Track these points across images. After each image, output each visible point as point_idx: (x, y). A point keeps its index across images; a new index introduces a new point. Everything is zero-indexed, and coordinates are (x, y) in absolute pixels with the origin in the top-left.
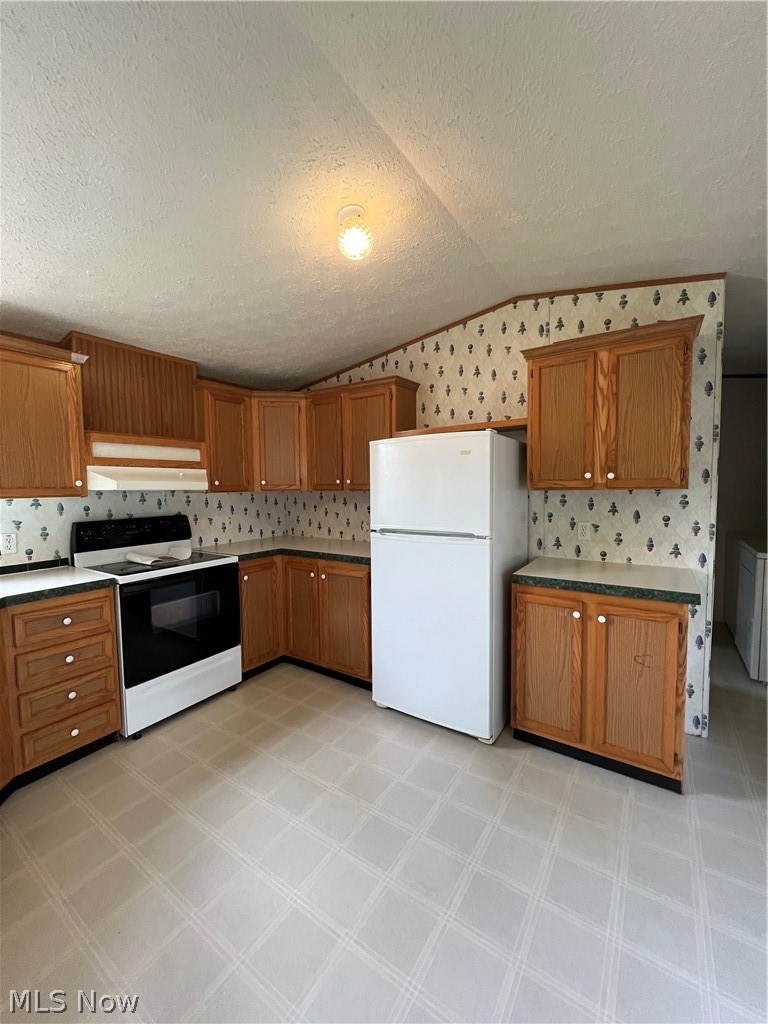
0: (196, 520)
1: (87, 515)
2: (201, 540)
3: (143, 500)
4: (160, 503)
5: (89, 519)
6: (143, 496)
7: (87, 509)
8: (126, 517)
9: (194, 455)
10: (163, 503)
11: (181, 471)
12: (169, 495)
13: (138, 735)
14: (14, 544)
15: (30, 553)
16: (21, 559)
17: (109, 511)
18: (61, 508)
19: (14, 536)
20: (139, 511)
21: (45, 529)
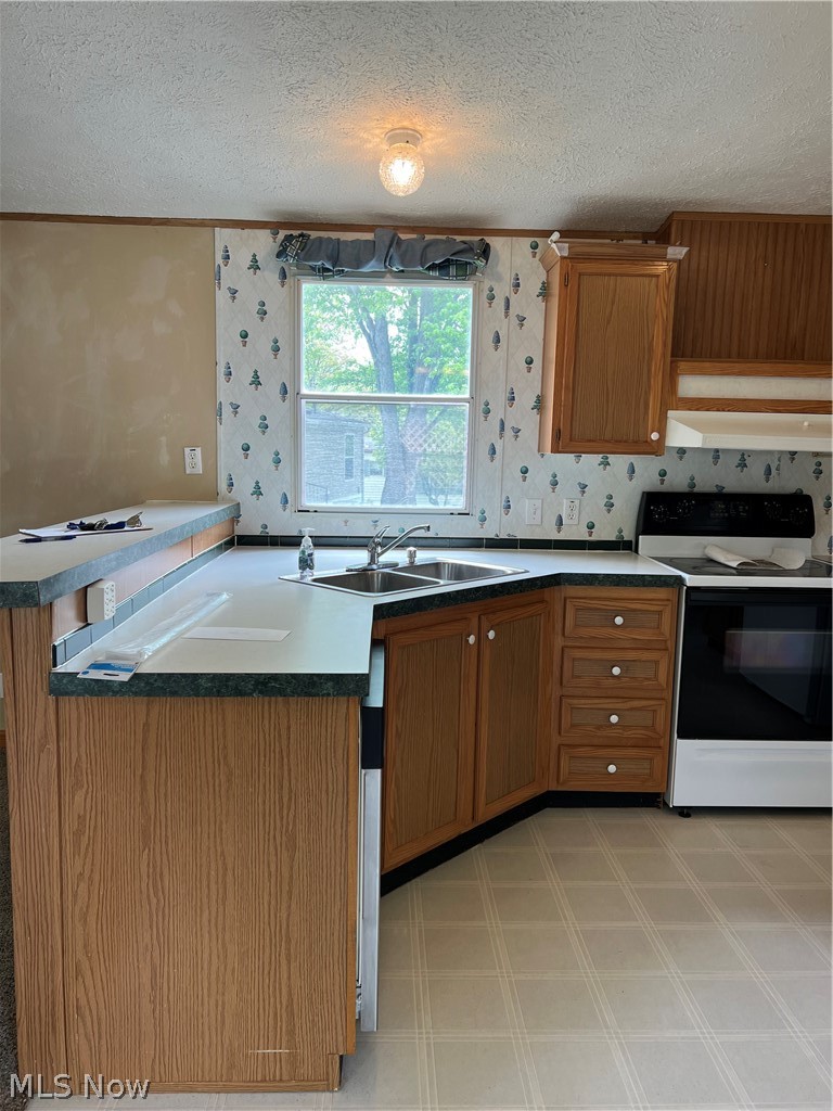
0: (828, 505)
1: (662, 482)
3: (743, 465)
4: (768, 471)
5: (665, 488)
6: (743, 458)
7: (663, 474)
8: (714, 490)
10: (774, 472)
12: (786, 459)
13: (685, 812)
14: (576, 512)
15: (591, 526)
16: (581, 534)
17: (692, 479)
18: (632, 470)
19: (577, 502)
20: (734, 482)
21: (610, 497)
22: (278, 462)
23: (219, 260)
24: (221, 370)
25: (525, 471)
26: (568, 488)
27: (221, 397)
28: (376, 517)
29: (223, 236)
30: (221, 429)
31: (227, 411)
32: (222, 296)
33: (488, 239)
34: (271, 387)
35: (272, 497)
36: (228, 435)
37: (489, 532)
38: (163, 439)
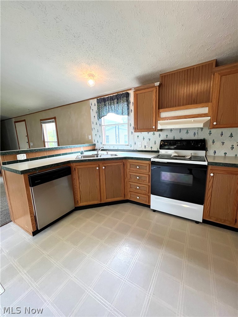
0: (213, 142)
1: (167, 138)
2: (215, 152)
3: (187, 133)
4: (195, 134)
5: (167, 139)
6: (187, 130)
7: (167, 136)
8: (180, 139)
9: (205, 110)
10: (196, 134)
11: (192, 119)
12: (200, 130)
13: (154, 211)
14: (148, 145)
15: (152, 148)
16: (150, 149)
17: (174, 137)
18: (160, 135)
19: (148, 142)
20: (185, 137)
21: (155, 141)
22: (100, 137)
23: (91, 105)
24: (92, 123)
25: (138, 136)
26: (146, 140)
27: (92, 127)
28: (114, 146)
29: (91, 101)
30: (93, 132)
31: (93, 129)
32: (91, 111)
33: (128, 92)
34: (98, 125)
35: (99, 143)
36: (94, 133)
37: (132, 148)
38: (86, 134)
